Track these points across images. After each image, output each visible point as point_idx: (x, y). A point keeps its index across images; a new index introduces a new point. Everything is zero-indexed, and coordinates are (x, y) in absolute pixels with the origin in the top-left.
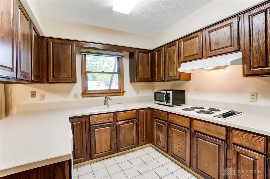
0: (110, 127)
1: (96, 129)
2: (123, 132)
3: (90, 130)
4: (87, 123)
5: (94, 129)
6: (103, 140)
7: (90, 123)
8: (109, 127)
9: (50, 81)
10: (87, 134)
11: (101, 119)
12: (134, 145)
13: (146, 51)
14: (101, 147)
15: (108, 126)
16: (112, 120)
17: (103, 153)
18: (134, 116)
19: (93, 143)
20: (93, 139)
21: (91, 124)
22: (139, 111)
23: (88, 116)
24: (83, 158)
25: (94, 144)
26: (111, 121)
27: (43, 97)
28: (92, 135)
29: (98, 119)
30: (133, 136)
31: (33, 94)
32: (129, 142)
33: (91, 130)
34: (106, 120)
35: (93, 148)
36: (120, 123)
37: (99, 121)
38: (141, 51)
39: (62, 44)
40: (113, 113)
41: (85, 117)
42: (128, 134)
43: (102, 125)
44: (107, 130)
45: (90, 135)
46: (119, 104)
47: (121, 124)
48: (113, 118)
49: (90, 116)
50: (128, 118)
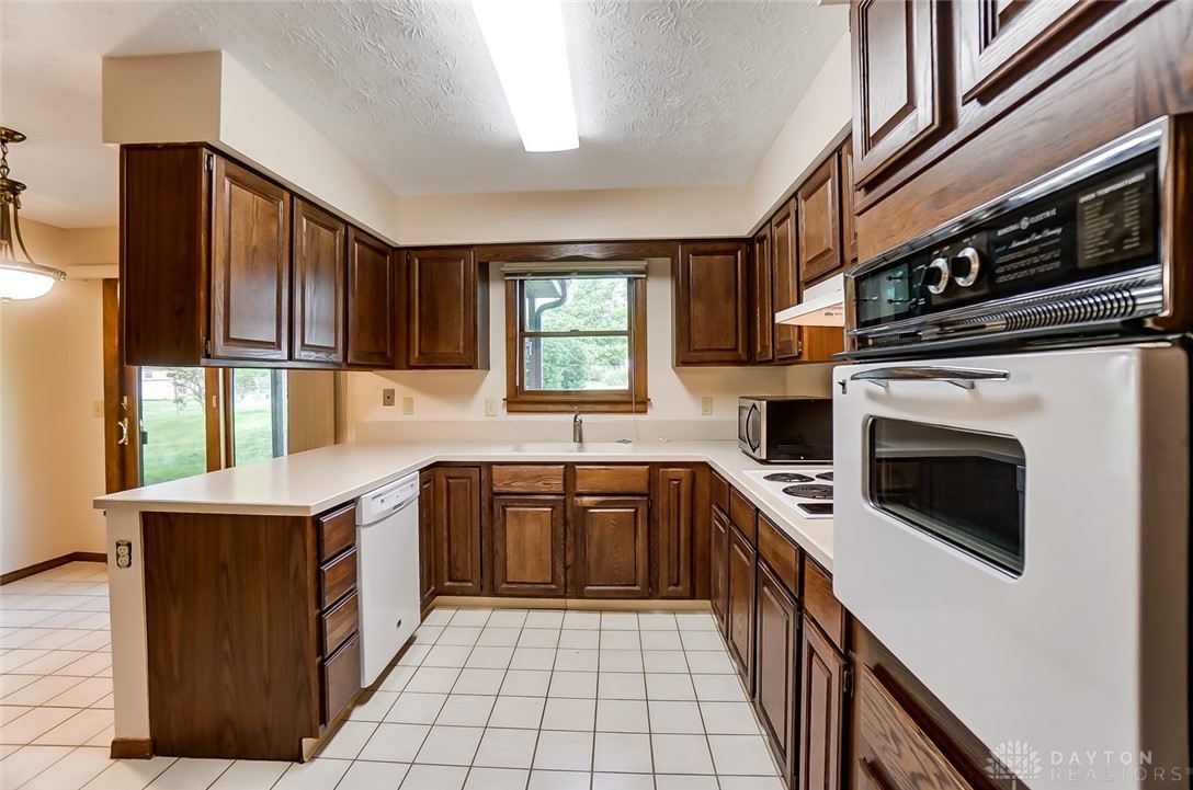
0: (554, 508)
1: (509, 509)
2: (596, 534)
3: (491, 507)
4: (485, 485)
5: (503, 507)
6: (529, 546)
7: (491, 488)
8: (549, 509)
9: (413, 362)
10: (483, 517)
11: (524, 479)
12: (637, 588)
13: (722, 247)
14: (522, 567)
15: (545, 503)
16: (561, 489)
17: (528, 586)
18: (642, 485)
19: (498, 546)
20: (498, 533)
21: (495, 489)
22: (661, 470)
23: (489, 465)
24: (470, 584)
25: (501, 551)
26: (554, 489)
27: (409, 406)
28: (498, 524)
29: (515, 477)
30: (632, 556)
31: (389, 398)
32: (617, 572)
33: (496, 507)
34: (540, 486)
35: (498, 561)
36: (587, 500)
37: (518, 487)
38: (701, 247)
39: (441, 259)
40: (562, 467)
41: (479, 467)
42: (615, 544)
43: (526, 498)
44: (543, 515)
45: (492, 523)
46: (624, 441)
47: (588, 505)
48: (561, 482)
49: (494, 466)
50: (617, 489)
